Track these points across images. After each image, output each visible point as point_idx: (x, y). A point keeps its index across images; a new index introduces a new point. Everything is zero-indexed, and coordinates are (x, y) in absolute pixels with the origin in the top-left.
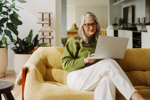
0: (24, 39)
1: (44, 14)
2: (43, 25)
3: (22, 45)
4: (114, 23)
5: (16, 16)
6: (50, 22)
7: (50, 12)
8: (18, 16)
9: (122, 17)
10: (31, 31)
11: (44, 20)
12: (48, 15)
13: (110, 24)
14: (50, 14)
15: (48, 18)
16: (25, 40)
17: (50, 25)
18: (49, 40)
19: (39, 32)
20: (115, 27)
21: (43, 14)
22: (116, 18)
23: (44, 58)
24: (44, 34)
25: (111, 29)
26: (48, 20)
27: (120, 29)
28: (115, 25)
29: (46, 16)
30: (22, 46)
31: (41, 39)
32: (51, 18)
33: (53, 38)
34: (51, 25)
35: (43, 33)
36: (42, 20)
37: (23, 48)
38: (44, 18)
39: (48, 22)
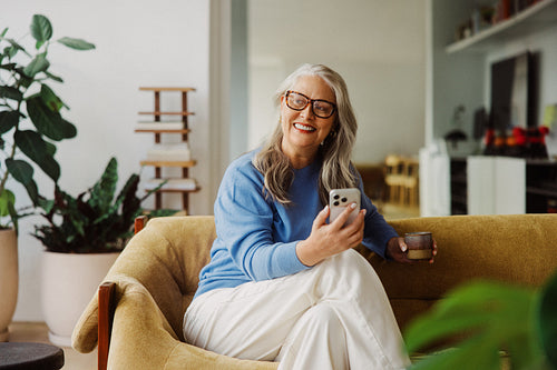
0: (81, 196)
1: (163, 95)
2: (158, 138)
3: (76, 218)
4: (450, 127)
5: (53, 104)
6: (186, 126)
7: (185, 84)
8: (58, 105)
9: (487, 104)
10: (113, 164)
11: (163, 118)
12: (179, 95)
13: (436, 135)
14: (184, 95)
15: (179, 108)
16: (85, 199)
17: (185, 138)
18: (180, 196)
19: (144, 164)
20: (455, 146)
21: (157, 94)
22: (461, 109)
23: (174, 257)
24: (163, 174)
25: (439, 153)
26: (180, 118)
27: (476, 153)
28: (455, 137)
29: (171, 102)
30: (75, 223)
31: (149, 192)
32: (190, 109)
33: (198, 189)
34: (190, 136)
35: (158, 170)
36: (152, 118)
37: (81, 231)
38: (163, 108)
39: (180, 126)
